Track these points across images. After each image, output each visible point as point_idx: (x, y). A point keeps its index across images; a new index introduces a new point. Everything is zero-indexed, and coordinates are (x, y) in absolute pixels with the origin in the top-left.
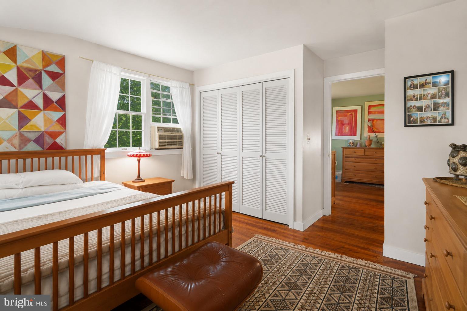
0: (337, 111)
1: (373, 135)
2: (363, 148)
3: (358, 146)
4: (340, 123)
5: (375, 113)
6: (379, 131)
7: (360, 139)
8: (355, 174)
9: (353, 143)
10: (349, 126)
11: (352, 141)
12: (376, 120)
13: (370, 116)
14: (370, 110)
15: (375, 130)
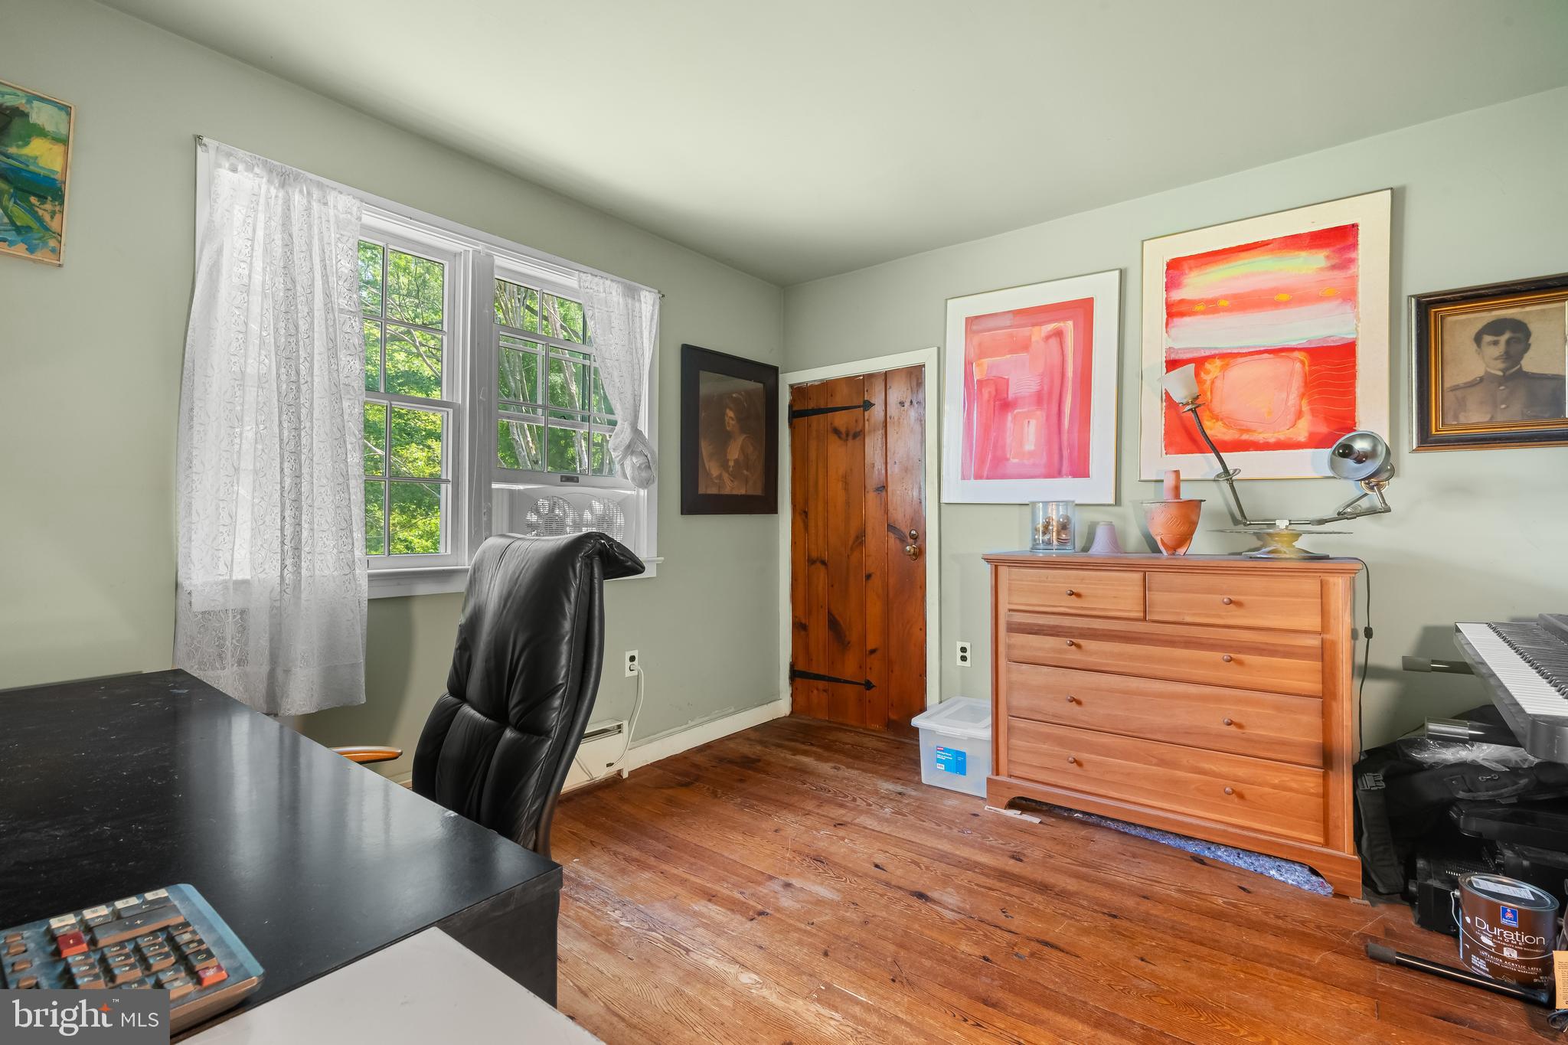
0: (970, 321)
1: (1200, 466)
2: (1130, 567)
3: (1100, 548)
4: (986, 396)
5: (1212, 307)
6: (1245, 437)
7: (1112, 502)
8: (1083, 756)
9: (1064, 527)
10: (1041, 414)
11: (1056, 515)
12: (1218, 362)
13: (1173, 331)
14: (1177, 295)
15: (1215, 430)
